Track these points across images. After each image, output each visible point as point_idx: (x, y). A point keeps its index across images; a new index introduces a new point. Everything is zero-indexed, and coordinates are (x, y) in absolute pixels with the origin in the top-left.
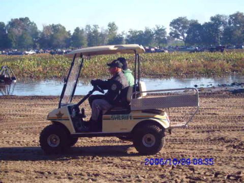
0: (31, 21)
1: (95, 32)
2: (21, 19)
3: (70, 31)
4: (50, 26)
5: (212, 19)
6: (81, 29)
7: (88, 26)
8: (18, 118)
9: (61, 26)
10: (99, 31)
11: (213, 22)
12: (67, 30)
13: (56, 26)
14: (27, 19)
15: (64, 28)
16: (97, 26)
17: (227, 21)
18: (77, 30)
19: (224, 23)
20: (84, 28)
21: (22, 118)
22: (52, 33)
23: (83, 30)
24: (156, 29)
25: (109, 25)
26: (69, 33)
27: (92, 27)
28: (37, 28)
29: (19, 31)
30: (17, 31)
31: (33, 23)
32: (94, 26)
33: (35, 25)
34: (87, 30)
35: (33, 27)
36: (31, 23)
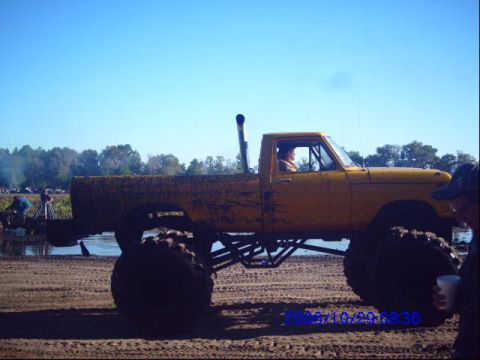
0: (134, 150)
1: (219, 165)
2: (120, 147)
3: (184, 164)
4: (158, 156)
5: (380, 150)
6: (199, 161)
7: (210, 158)
8: (90, 294)
9: (172, 156)
10: (224, 164)
11: (379, 155)
12: (181, 163)
13: (166, 157)
14: (128, 147)
15: (177, 160)
16: (222, 157)
17: (400, 153)
18: (194, 163)
19: (395, 156)
20: (204, 160)
21: (98, 294)
22: (160, 166)
23: (202, 162)
24: (301, 163)
26: (182, 167)
27: (215, 159)
28: (140, 159)
29: (116, 163)
30: (113, 163)
31: (135, 152)
32: (218, 157)
33: (138, 154)
34: (206, 162)
35: (136, 157)
36: (132, 152)
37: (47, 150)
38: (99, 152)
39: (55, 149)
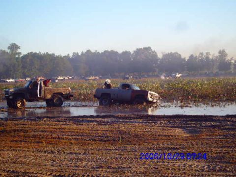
0: (153, 50)
1: (207, 58)
2: (145, 49)
3: (185, 58)
4: (169, 54)
6: (195, 56)
7: (202, 54)
9: (178, 53)
10: (211, 57)
12: (183, 57)
13: (173, 54)
14: (149, 48)
15: (180, 55)
16: (209, 53)
18: (192, 56)
20: (198, 55)
22: (170, 60)
23: (196, 56)
25: (220, 52)
27: (205, 54)
28: (157, 56)
31: (154, 52)
32: (207, 53)
33: (156, 53)
35: (154, 54)
36: (152, 51)
37: (100, 52)
38: (132, 52)
39: (106, 51)
